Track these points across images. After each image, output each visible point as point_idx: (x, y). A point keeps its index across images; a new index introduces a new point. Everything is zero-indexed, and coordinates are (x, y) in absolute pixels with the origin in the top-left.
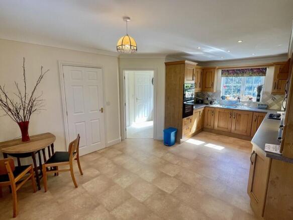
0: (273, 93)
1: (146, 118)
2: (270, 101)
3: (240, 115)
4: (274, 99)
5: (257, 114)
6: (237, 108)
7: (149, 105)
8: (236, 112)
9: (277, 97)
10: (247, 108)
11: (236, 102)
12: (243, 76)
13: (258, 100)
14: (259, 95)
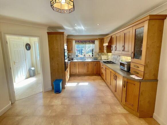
0: (99, 52)
1: (24, 77)
2: (97, 56)
3: (88, 64)
4: (99, 55)
5: (95, 62)
6: (86, 61)
7: (25, 66)
8: (86, 63)
9: (100, 54)
10: (90, 60)
11: (84, 57)
12: (86, 44)
13: (93, 56)
14: (93, 54)
